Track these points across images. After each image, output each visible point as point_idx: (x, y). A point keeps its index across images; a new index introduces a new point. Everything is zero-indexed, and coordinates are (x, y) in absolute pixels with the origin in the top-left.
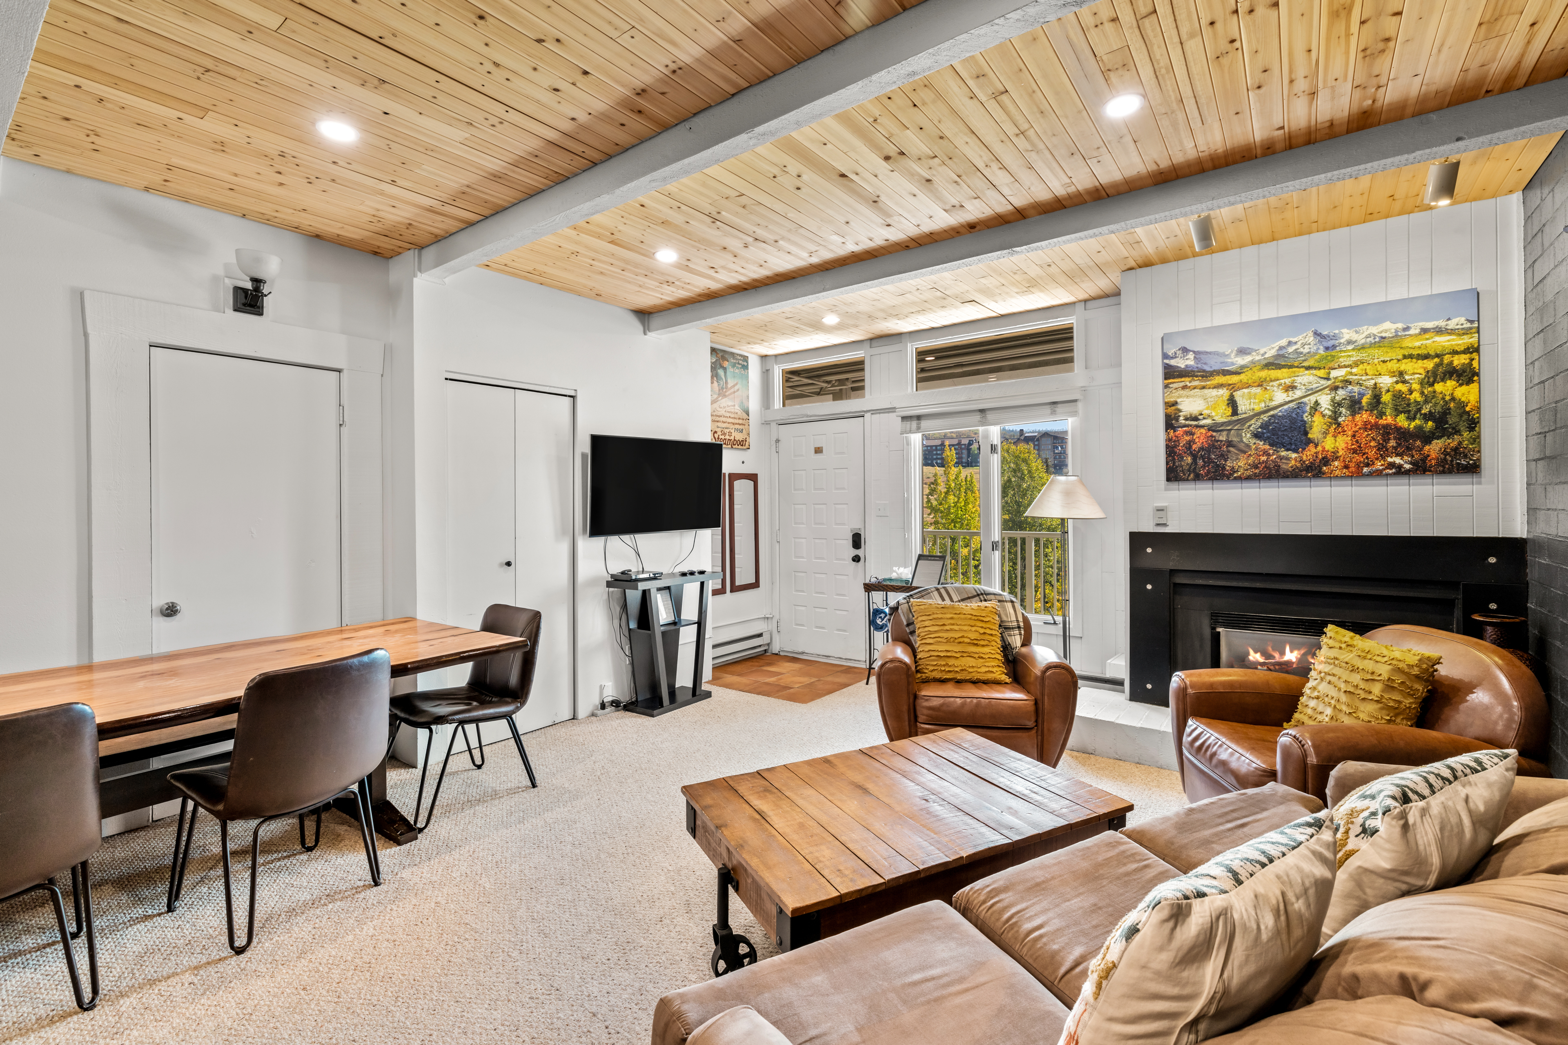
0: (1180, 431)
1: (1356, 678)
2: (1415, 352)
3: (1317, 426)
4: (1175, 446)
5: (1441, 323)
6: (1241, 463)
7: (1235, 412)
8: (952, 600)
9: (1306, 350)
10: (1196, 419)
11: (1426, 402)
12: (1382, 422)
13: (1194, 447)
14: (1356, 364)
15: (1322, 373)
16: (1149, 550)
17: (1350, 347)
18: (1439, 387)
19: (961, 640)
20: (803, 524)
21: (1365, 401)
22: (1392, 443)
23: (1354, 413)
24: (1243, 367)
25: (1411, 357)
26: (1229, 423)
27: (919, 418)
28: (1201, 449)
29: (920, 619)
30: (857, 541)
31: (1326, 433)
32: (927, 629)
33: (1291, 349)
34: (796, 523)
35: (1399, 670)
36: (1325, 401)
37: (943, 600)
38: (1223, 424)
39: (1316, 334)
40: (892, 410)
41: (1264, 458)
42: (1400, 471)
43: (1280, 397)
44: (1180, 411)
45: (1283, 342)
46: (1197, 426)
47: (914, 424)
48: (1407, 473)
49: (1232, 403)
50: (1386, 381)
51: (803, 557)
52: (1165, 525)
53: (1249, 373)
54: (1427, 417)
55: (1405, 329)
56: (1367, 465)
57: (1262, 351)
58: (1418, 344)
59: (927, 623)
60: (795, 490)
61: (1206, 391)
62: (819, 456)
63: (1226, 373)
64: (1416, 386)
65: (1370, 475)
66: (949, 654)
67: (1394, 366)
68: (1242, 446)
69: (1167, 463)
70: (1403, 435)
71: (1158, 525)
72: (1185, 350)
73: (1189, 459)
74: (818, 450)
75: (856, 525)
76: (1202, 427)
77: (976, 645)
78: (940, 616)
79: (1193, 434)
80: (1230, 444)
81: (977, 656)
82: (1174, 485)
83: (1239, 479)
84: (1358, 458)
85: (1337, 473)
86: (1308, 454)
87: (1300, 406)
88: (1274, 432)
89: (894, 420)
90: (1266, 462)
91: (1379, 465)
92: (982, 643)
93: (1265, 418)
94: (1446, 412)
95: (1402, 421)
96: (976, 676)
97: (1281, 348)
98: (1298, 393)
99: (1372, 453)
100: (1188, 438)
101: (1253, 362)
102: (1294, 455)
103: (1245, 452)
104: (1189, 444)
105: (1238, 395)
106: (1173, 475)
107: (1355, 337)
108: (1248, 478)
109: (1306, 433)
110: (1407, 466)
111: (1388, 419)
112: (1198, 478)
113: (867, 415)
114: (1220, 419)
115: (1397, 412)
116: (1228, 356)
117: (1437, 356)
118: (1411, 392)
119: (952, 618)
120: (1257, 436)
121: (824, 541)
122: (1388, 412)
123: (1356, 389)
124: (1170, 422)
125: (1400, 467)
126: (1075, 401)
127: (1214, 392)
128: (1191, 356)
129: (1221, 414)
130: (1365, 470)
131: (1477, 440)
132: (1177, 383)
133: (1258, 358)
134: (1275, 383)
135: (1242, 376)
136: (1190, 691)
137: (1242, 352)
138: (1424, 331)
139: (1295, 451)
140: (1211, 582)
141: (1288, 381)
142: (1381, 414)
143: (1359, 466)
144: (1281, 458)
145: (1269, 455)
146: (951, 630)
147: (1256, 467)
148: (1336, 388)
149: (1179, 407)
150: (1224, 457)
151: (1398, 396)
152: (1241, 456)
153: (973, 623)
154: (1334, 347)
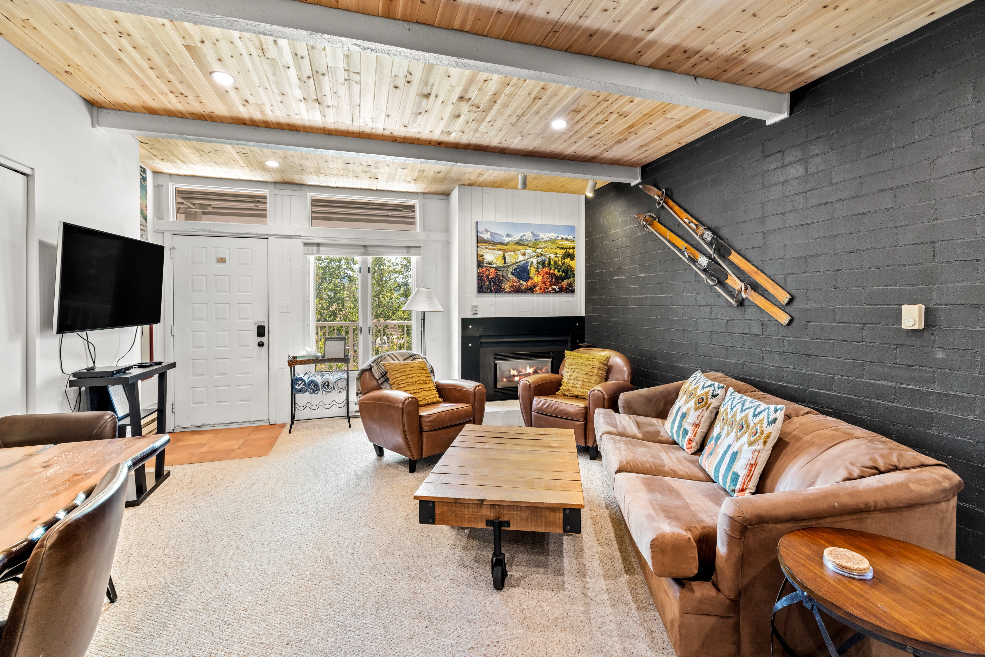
0: (484, 269)
2: (560, 246)
3: (532, 271)
4: (482, 276)
5: (566, 236)
6: (507, 286)
7: (505, 263)
8: (399, 360)
9: (529, 239)
10: (490, 264)
11: (563, 265)
12: (551, 272)
13: (490, 277)
14: (544, 248)
15: (534, 249)
16: (470, 327)
17: (542, 241)
18: (566, 260)
19: (419, 382)
20: (203, 319)
21: (546, 263)
22: (554, 280)
23: (543, 268)
24: (508, 242)
25: (558, 247)
26: (503, 267)
27: (318, 245)
28: (493, 278)
29: (393, 373)
30: (261, 331)
31: (535, 275)
32: (399, 379)
33: (524, 238)
34: (194, 319)
35: (601, 363)
36: (535, 261)
38: (501, 267)
39: (532, 233)
40: (299, 237)
41: (515, 284)
42: (556, 292)
43: (521, 258)
44: (484, 259)
45: (522, 234)
46: (491, 267)
47: (315, 249)
48: (558, 292)
49: (504, 258)
50: (552, 256)
51: (202, 347)
52: (477, 314)
53: (510, 245)
54: (563, 271)
55: (558, 237)
56: (547, 289)
57: (515, 237)
58: (561, 243)
59: (398, 375)
60: (193, 291)
61: (494, 251)
62: (221, 265)
63: (502, 244)
64: (560, 259)
65: (548, 292)
66: (415, 391)
67: (554, 250)
68: (507, 278)
69: (478, 284)
70: (557, 277)
71: (474, 314)
72: (487, 231)
73: (488, 283)
74: (222, 260)
75: (261, 319)
76: (493, 268)
77: (426, 383)
78: (404, 370)
79: (489, 271)
80: (503, 277)
81: (427, 389)
82: (480, 295)
83: (506, 292)
84: (544, 286)
85: (538, 291)
86: (530, 283)
87: (527, 262)
88: (519, 272)
89: (299, 243)
90: (515, 285)
91: (550, 289)
92: (427, 382)
93: (515, 266)
94: (567, 270)
95: (556, 272)
96: (428, 401)
97: (521, 237)
98: (527, 257)
99: (548, 284)
100: (487, 272)
101: (511, 241)
102: (525, 283)
103: (508, 281)
104: (488, 275)
105: (506, 254)
106: (481, 290)
107: (544, 237)
108: (510, 292)
109: (529, 274)
110: (558, 290)
111: (552, 271)
112: (491, 291)
113: (271, 239)
114: (500, 265)
115: (555, 269)
116: (503, 236)
117: (566, 249)
118: (559, 261)
119: (411, 370)
120: (513, 274)
121: (227, 333)
122: (553, 268)
123: (544, 258)
124: (480, 264)
125: (556, 290)
126: (420, 247)
127: (498, 252)
128: (489, 234)
129: (500, 263)
130: (546, 290)
131: (574, 281)
132: (483, 246)
133: (513, 239)
134: (519, 252)
135: (508, 247)
136: (532, 386)
137: (508, 235)
138: (563, 238)
139: (525, 281)
140: (495, 340)
141: (523, 251)
142: (551, 269)
143: (544, 289)
144: (521, 284)
145: (517, 283)
146: (413, 377)
147: (512, 288)
148: (538, 257)
149: (484, 257)
150: (501, 282)
151: (555, 262)
152: (508, 283)
153: (421, 371)
154: (538, 239)
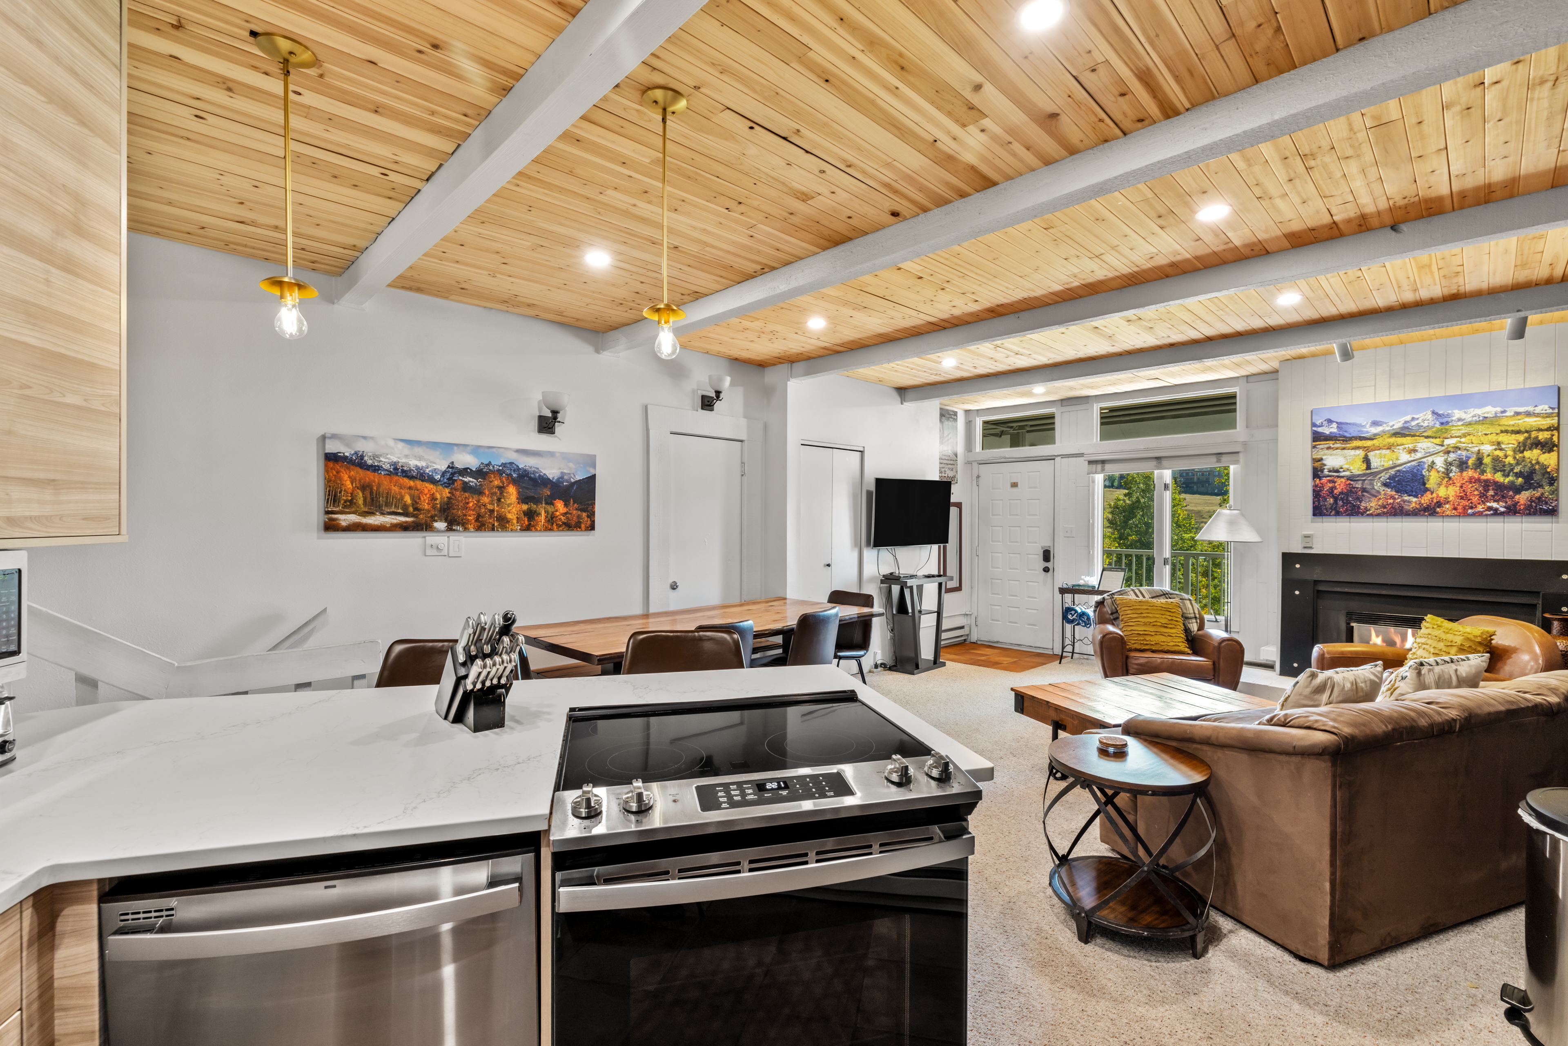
0: (1324, 480)
1: (1441, 645)
2: (1510, 429)
3: (1433, 480)
4: (1321, 491)
5: (1530, 409)
6: (1373, 504)
7: (1369, 467)
8: (1144, 597)
9: (1426, 424)
10: (1337, 471)
11: (1518, 464)
12: (1483, 477)
13: (1336, 491)
14: (1464, 435)
15: (1438, 441)
16: (1298, 566)
17: (1460, 423)
18: (1527, 454)
19: (1155, 623)
20: (999, 541)
21: (1470, 462)
22: (1491, 493)
23: (1462, 471)
24: (1375, 435)
25: (1506, 432)
26: (1364, 475)
27: (1103, 462)
28: (1341, 493)
29: (1123, 609)
30: (1047, 556)
31: (1440, 484)
32: (1129, 616)
33: (1414, 423)
34: (993, 541)
35: (1468, 639)
36: (1440, 461)
37: (1137, 596)
38: (1359, 475)
39: (1434, 413)
40: (1081, 455)
41: (1391, 501)
42: (1496, 513)
43: (1404, 457)
44: (1325, 465)
45: (1408, 418)
46: (1338, 477)
47: (1099, 466)
48: (1502, 514)
49: (1367, 461)
50: (1487, 449)
51: (999, 568)
52: (1311, 548)
53: (1381, 440)
54: (1518, 475)
55: (1502, 412)
56: (1472, 508)
57: (1391, 424)
58: (1512, 423)
59: (1128, 612)
60: (993, 515)
61: (1346, 451)
62: (1014, 489)
63: (1362, 439)
64: (1510, 453)
65: (1474, 515)
66: (1146, 633)
67: (1493, 438)
68: (1373, 492)
69: (1314, 503)
70: (1500, 489)
71: (1305, 547)
72: (1330, 421)
73: (1332, 501)
74: (1014, 485)
75: (1047, 543)
76: (1342, 477)
77: (1166, 627)
78: (1138, 607)
79: (1335, 482)
80: (1364, 490)
81: (1166, 634)
82: (1319, 519)
83: (1371, 515)
84: (1464, 502)
85: (1448, 513)
86: (1426, 499)
87: (1420, 464)
88: (1399, 482)
89: (1082, 462)
90: (1393, 504)
91: (1480, 508)
92: (1170, 626)
93: (1392, 472)
94: (1532, 472)
95: (1499, 477)
96: (1166, 648)
97: (1406, 422)
98: (1419, 455)
99: (1475, 499)
100: (1331, 485)
101: (1384, 432)
102: (1414, 500)
103: (1376, 496)
104: (1332, 490)
105: (1371, 455)
106: (1318, 511)
107: (1463, 416)
108: (1378, 515)
109: (1424, 484)
110: (1502, 510)
111: (1488, 476)
112: (1338, 514)
113: (1058, 459)
114: (1356, 472)
115: (1495, 470)
116: (1364, 426)
117: (1527, 432)
118: (1506, 456)
119: (1147, 609)
120: (1385, 485)
121: (1018, 555)
122: (1488, 470)
123: (1464, 453)
124: (1317, 473)
125: (1496, 510)
126: (1238, 453)
127: (1353, 452)
128: (1335, 425)
129: (1358, 468)
130: (1470, 511)
131: (1556, 492)
132: (1323, 445)
133: (1387, 429)
134: (1401, 447)
135: (1375, 442)
136: (1326, 655)
137: (1375, 423)
138: (1517, 414)
139: (1416, 496)
140: (1347, 590)
141: (1411, 446)
142: (1483, 472)
143: (1464, 508)
144: (1404, 501)
145: (1395, 499)
146: (1147, 617)
147: (1384, 507)
148: (1448, 452)
149: (1324, 462)
150: (1359, 499)
151: (1496, 459)
152: (1373, 499)
153: (1163, 612)
154: (1447, 423)
